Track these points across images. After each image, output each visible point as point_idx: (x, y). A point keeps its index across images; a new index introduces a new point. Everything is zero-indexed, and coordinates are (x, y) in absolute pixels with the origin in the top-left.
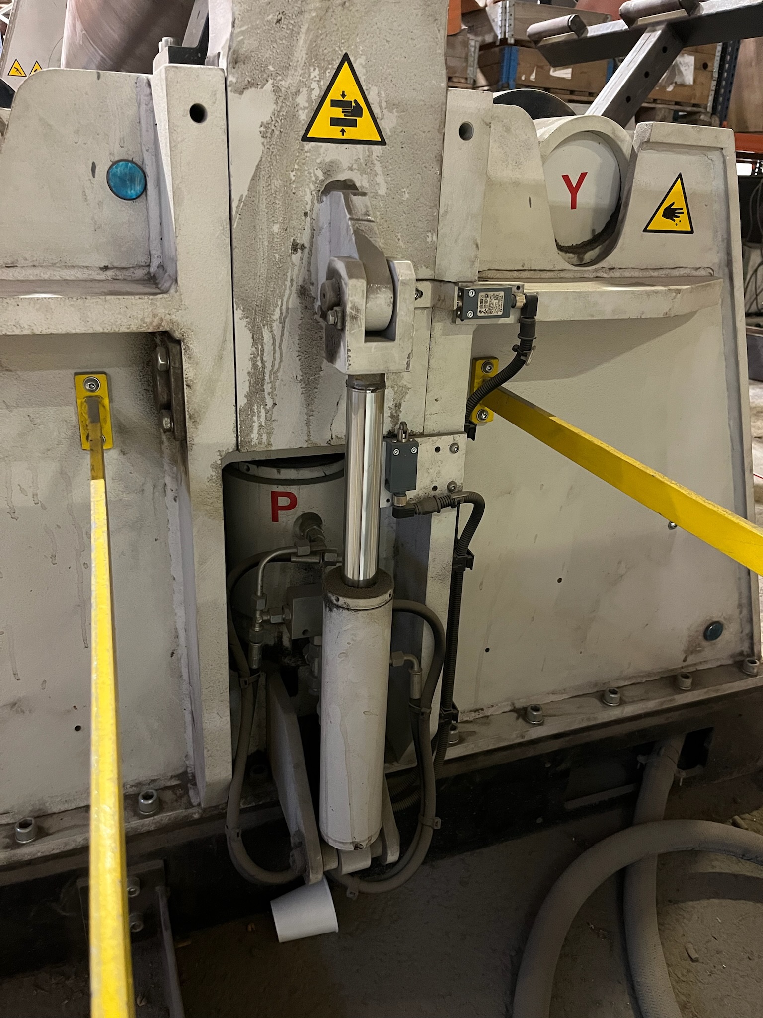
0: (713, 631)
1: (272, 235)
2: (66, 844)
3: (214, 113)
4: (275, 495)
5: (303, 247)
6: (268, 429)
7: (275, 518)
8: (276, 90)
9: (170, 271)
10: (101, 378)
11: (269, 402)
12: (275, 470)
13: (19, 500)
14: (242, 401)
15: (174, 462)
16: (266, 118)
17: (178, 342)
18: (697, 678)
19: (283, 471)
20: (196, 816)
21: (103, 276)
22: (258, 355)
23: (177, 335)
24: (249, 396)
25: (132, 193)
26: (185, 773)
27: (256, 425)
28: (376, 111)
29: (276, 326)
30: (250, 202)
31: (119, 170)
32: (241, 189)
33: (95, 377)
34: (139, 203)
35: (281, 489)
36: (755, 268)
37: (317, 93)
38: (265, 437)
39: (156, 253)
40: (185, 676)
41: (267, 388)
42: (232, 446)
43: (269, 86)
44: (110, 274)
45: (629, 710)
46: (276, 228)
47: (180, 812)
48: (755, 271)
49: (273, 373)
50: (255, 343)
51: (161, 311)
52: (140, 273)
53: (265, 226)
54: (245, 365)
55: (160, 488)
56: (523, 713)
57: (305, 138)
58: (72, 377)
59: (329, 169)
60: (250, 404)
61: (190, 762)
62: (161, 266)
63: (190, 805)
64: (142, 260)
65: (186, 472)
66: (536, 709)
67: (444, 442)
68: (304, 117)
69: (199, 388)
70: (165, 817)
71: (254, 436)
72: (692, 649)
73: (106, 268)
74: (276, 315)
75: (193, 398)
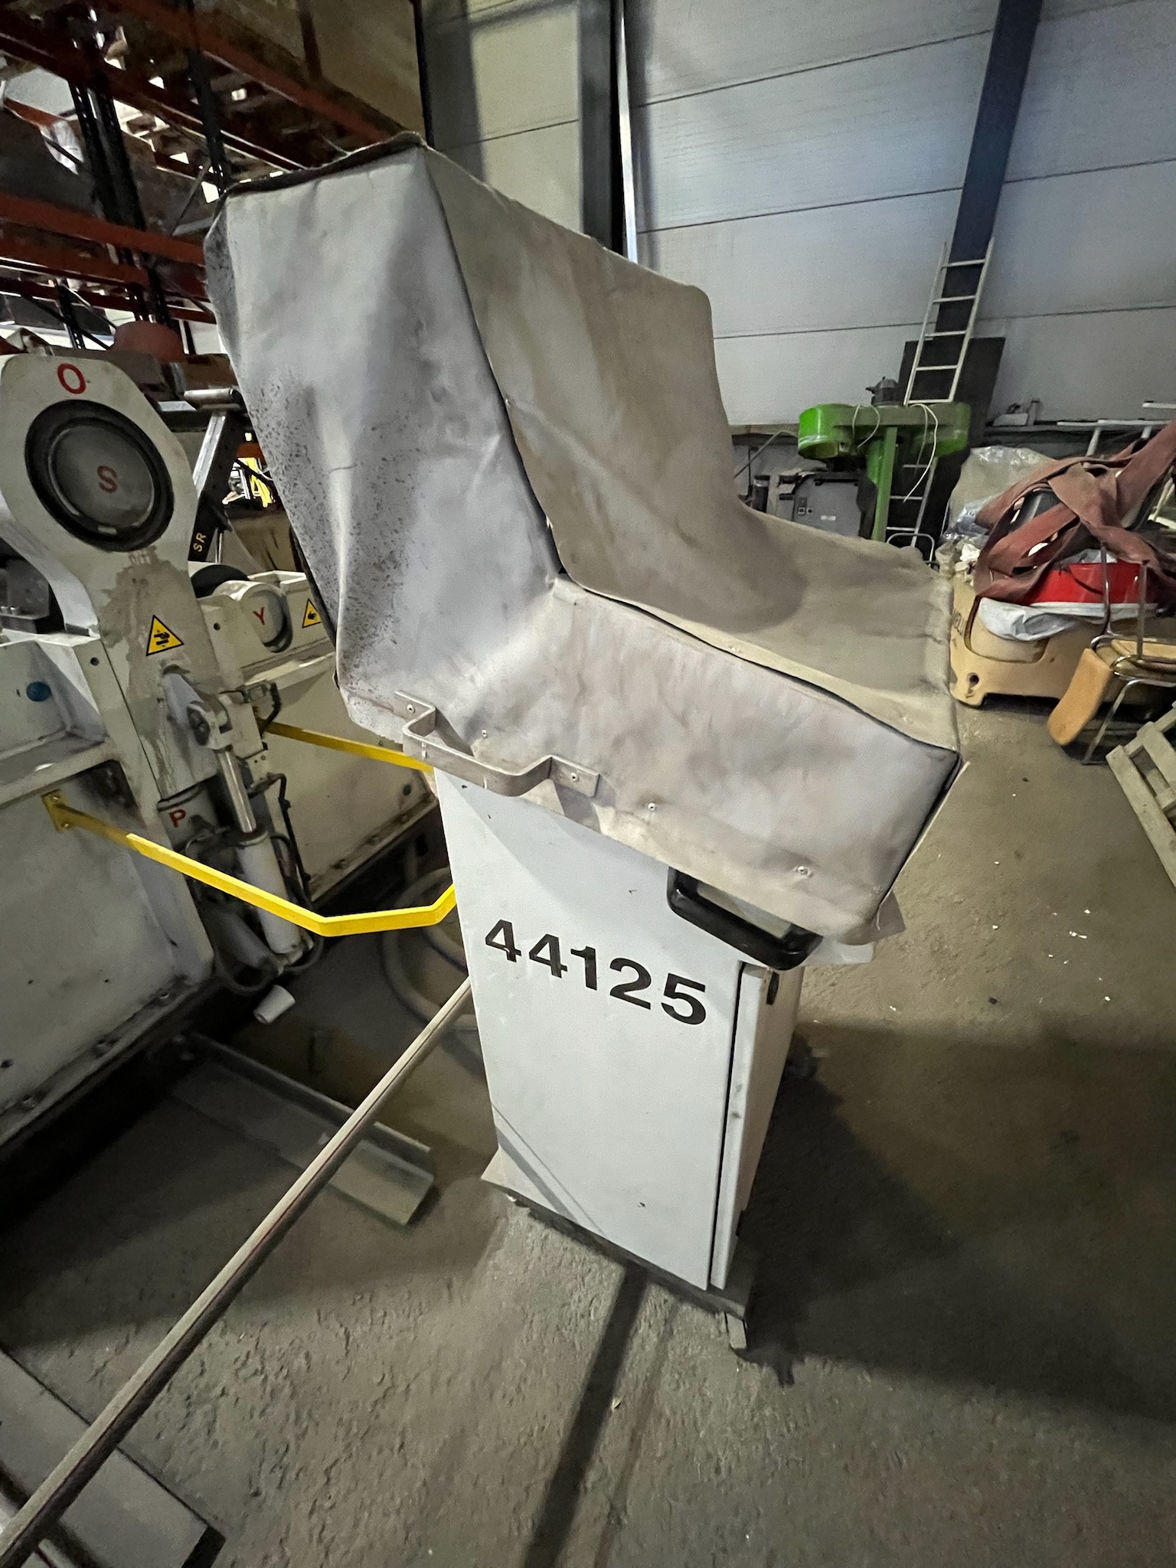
0: (407, 790)
1: (147, 699)
3: (103, 659)
4: (172, 815)
5: (162, 699)
6: (175, 784)
7: (176, 825)
8: (127, 641)
9: (94, 730)
11: (170, 771)
14: (157, 776)
16: (128, 654)
17: (119, 763)
18: (409, 814)
20: (196, 990)
21: (41, 743)
22: (158, 753)
23: (116, 759)
24: (160, 772)
25: (44, 697)
26: (176, 977)
27: (167, 784)
28: (175, 633)
29: (163, 738)
30: (131, 690)
31: (33, 689)
33: (57, 793)
34: (50, 700)
35: (174, 809)
37: (147, 635)
38: (171, 787)
41: (167, 766)
42: (159, 798)
43: (124, 639)
44: (44, 740)
45: (385, 842)
46: (147, 696)
47: (186, 992)
50: (155, 749)
51: (106, 752)
52: (62, 734)
53: (142, 697)
54: (153, 760)
56: (338, 866)
57: (148, 654)
58: (40, 800)
59: (163, 663)
61: (177, 969)
63: (190, 987)
64: (59, 726)
66: (343, 860)
67: (258, 757)
68: (144, 646)
69: (135, 778)
71: (167, 788)
72: (402, 802)
73: (41, 738)
74: (161, 733)
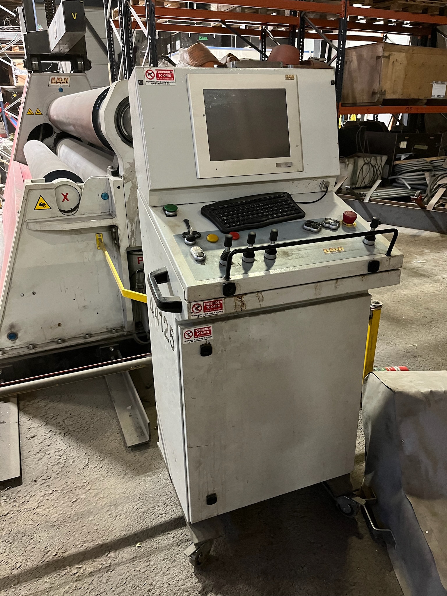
1: (133, 206)
2: (97, 339)
3: (121, 187)
4: (138, 258)
6: (135, 242)
7: (139, 263)
8: (132, 182)
9: (114, 213)
10: (101, 234)
11: (135, 237)
12: (138, 252)
13: (85, 260)
14: (130, 237)
15: (117, 251)
16: (131, 187)
17: (117, 227)
19: (140, 252)
20: (125, 334)
21: (101, 214)
22: (132, 228)
23: (117, 225)
24: (131, 236)
25: (106, 198)
26: (122, 326)
27: (133, 242)
29: (135, 222)
30: (128, 201)
31: (103, 195)
32: (127, 199)
33: (100, 234)
34: (108, 200)
35: (140, 256)
36: (362, 166)
38: (135, 244)
39: (111, 209)
40: (121, 301)
41: (134, 234)
42: (128, 246)
43: (131, 181)
44: (102, 214)
46: (134, 205)
47: (122, 333)
48: (362, 168)
49: (135, 231)
50: (131, 226)
51: (114, 222)
52: (108, 213)
53: (132, 205)
54: (130, 230)
55: (113, 257)
58: (95, 234)
60: (131, 238)
61: (123, 323)
62: (112, 212)
63: (124, 331)
64: (108, 210)
65: (120, 252)
69: (121, 235)
70: (118, 334)
71: (133, 244)
73: (101, 213)
74: (135, 221)
75: (120, 237)
